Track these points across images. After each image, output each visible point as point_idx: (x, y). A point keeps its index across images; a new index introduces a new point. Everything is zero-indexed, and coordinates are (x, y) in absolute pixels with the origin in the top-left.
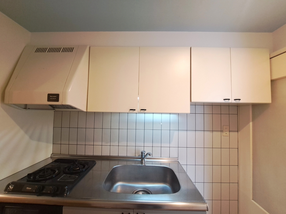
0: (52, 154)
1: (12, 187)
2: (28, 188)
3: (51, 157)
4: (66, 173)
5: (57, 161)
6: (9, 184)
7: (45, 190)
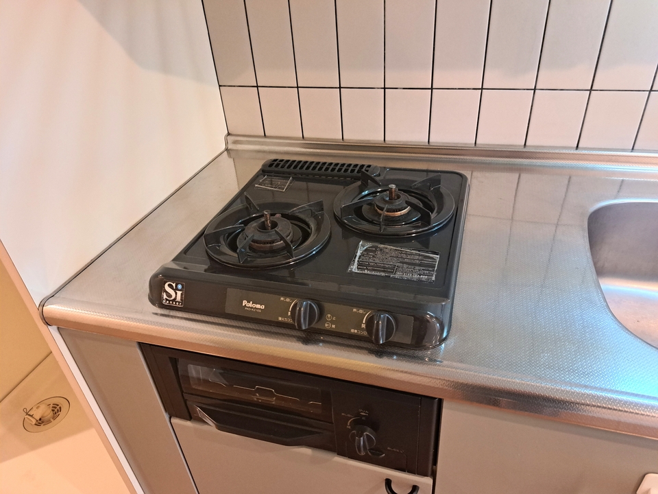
0: (229, 134)
1: (179, 293)
2: (250, 305)
3: (227, 150)
4: (367, 236)
5: (275, 168)
6: (155, 276)
7: (332, 322)
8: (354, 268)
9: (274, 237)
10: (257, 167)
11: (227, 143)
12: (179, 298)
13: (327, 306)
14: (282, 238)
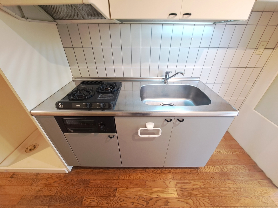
0: (73, 77)
1: (62, 105)
2: (77, 105)
3: (73, 80)
4: (101, 93)
5: (83, 83)
6: (57, 103)
7: (94, 106)
8: (99, 98)
9: (83, 94)
10: (80, 83)
11: (73, 79)
12: (62, 106)
13: (92, 104)
14: (84, 94)
